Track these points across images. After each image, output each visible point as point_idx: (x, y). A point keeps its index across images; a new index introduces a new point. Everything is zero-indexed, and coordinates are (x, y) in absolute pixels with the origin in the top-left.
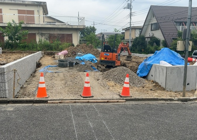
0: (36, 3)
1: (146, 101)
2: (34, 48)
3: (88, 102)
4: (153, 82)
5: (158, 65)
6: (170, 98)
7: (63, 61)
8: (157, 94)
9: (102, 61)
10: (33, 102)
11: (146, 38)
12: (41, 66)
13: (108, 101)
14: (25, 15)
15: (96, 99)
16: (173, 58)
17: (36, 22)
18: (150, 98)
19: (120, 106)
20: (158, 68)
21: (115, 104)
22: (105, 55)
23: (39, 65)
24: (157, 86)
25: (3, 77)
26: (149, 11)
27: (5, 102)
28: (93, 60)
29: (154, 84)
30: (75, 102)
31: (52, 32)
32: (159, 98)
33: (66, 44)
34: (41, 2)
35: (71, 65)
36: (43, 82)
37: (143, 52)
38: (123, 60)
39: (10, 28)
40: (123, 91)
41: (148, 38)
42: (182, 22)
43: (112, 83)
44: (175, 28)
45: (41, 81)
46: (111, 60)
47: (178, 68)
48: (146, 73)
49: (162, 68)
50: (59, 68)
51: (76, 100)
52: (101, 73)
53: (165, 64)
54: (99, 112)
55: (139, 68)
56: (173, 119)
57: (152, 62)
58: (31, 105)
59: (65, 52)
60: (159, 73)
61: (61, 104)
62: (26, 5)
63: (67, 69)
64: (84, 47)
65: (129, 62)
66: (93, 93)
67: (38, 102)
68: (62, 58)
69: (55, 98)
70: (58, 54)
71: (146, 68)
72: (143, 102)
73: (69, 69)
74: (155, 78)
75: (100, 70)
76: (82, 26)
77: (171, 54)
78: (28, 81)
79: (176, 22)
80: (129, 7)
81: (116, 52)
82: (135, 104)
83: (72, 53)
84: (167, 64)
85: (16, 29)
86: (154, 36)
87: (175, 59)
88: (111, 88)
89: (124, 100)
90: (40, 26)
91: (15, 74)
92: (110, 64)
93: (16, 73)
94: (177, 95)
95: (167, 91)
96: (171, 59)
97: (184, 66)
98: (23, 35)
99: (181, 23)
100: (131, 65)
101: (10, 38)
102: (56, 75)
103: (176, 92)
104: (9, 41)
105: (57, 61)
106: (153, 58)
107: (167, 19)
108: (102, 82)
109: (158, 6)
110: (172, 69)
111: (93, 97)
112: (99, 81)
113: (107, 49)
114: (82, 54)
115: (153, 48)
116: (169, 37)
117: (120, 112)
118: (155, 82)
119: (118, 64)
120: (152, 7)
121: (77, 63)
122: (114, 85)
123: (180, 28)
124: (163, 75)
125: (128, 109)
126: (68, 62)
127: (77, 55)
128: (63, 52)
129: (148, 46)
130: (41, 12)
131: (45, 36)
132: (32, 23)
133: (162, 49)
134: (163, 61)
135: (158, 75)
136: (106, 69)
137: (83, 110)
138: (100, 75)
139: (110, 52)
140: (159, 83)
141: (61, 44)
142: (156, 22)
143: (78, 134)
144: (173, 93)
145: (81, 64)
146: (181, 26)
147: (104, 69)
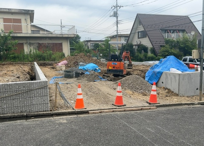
0: (23, 12)
2: (25, 59)
3: (125, 111)
4: (165, 89)
7: (69, 71)
8: (175, 100)
9: (109, 71)
10: (74, 113)
11: (134, 45)
13: (142, 109)
14: (11, 24)
15: (130, 107)
17: (23, 32)
22: (113, 64)
24: (170, 93)
27: (49, 115)
28: (95, 70)
29: (167, 91)
30: (113, 111)
31: (41, 42)
34: (29, 10)
35: (78, 75)
36: (80, 93)
37: (132, 60)
41: (135, 45)
44: (162, 36)
46: (119, 69)
47: (188, 75)
48: (155, 80)
49: (174, 75)
50: (66, 79)
51: (113, 109)
53: (174, 71)
55: (147, 75)
57: (161, 70)
59: (65, 62)
61: (103, 114)
62: (13, 13)
64: (82, 56)
66: (124, 103)
67: (79, 113)
68: (64, 68)
70: (58, 65)
71: (155, 76)
73: (77, 79)
74: (166, 84)
75: (108, 79)
76: (73, 35)
79: (162, 30)
80: (115, 15)
82: (166, 109)
83: (74, 63)
84: (177, 71)
85: (5, 39)
86: (142, 44)
87: (181, 66)
88: (132, 96)
89: (154, 106)
90: (28, 35)
91: (57, 86)
92: (118, 73)
95: (180, 96)
96: (178, 66)
98: (13, 46)
99: (166, 31)
102: (69, 86)
106: (161, 66)
107: (154, 27)
109: (146, 15)
110: (184, 76)
111: (126, 105)
113: (114, 58)
114: (84, 64)
115: (142, 56)
116: (156, 44)
117: (162, 117)
118: (167, 89)
119: (125, 73)
120: (138, 16)
121: (82, 74)
122: (133, 93)
123: (166, 35)
124: (176, 82)
125: (167, 115)
126: (74, 73)
127: (80, 65)
128: (62, 62)
129: (136, 54)
130: (29, 20)
131: (34, 45)
132: (19, 32)
133: (168, 57)
134: (173, 68)
135: (169, 81)
136: (116, 78)
137: (130, 118)
138: (113, 84)
139: (117, 61)
140: (171, 89)
141: (53, 54)
142: (143, 30)
143: (148, 138)
144: (187, 98)
145: (86, 73)
146: (167, 34)
147: (114, 78)
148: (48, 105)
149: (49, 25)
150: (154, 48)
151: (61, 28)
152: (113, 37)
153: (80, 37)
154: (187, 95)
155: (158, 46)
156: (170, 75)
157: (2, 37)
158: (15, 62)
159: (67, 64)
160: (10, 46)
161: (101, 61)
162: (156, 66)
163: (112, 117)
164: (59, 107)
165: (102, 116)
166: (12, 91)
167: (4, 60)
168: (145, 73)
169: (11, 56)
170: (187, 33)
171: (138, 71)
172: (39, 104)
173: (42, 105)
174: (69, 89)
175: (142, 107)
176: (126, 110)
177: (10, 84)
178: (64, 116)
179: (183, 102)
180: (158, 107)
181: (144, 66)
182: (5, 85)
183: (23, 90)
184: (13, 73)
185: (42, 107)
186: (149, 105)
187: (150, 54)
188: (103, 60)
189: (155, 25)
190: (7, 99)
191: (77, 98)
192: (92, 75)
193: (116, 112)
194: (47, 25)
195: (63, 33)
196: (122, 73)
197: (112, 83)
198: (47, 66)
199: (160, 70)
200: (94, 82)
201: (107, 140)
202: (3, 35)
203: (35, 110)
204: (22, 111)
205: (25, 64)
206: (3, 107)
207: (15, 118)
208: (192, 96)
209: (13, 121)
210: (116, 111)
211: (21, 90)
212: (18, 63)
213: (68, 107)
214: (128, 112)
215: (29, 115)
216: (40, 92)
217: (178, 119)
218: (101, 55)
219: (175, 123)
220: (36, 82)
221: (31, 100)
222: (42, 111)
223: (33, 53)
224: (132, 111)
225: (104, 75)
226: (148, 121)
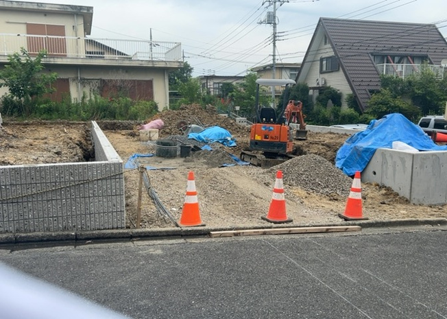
0: (70, 10)
1: (397, 226)
2: (72, 113)
3: (290, 233)
4: (380, 187)
5: (389, 151)
7: (168, 143)
8: (403, 212)
9: (256, 143)
11: (311, 88)
13: (328, 229)
14: (44, 36)
15: (302, 225)
16: (413, 135)
22: (263, 129)
24: (391, 196)
25: (118, 184)
26: (316, 31)
27: (123, 237)
28: (225, 140)
29: (383, 191)
30: (264, 233)
34: (81, 7)
35: (188, 152)
36: (191, 191)
39: (15, 68)
41: (314, 88)
42: (387, 56)
43: (300, 191)
44: (373, 69)
46: (278, 140)
47: (434, 157)
48: (357, 168)
49: (402, 156)
50: (159, 159)
51: (263, 228)
53: (401, 147)
55: (338, 156)
57: (372, 144)
58: (182, 241)
59: (158, 122)
60: (394, 167)
62: (46, 13)
63: (179, 161)
64: (196, 111)
65: (305, 143)
66: (289, 216)
67: (190, 235)
68: (156, 136)
70: (142, 128)
71: (358, 158)
73: (185, 161)
74: (382, 177)
76: (176, 64)
79: (375, 56)
80: (271, 20)
82: (383, 233)
83: (179, 125)
84: (407, 148)
85: (30, 69)
86: (328, 85)
88: (306, 202)
89: (355, 225)
90: (79, 62)
91: (142, 175)
92: (275, 150)
95: (414, 204)
96: (410, 137)
99: (383, 58)
102: (167, 175)
103: (432, 207)
104: (12, 97)
107: (365, 48)
109: (339, 20)
110: (424, 159)
111: (292, 221)
113: (267, 115)
114: (201, 127)
115: (327, 112)
116: (361, 88)
117: (374, 250)
118: (384, 187)
119: (289, 149)
120: (322, 22)
121: (196, 149)
122: (307, 195)
123: (383, 68)
124: (404, 172)
125: (384, 245)
126: (178, 147)
127: (190, 129)
128: (153, 123)
129: (315, 108)
130: (81, 28)
131: (91, 84)
132: (62, 55)
133: (388, 116)
134: (399, 142)
135: (390, 171)
136: (269, 160)
137: (301, 250)
138: (263, 173)
139: (275, 122)
140: (393, 189)
141: (132, 104)
142: (332, 54)
143: (344, 295)
144: (429, 209)
145: (203, 148)
146: (385, 64)
147: (267, 161)
148: (122, 216)
149: (126, 40)
150: (356, 96)
152: (264, 70)
153: (192, 69)
154: (429, 203)
155: (364, 92)
156: (392, 157)
157: (24, 65)
158: (50, 119)
159: (163, 127)
160: (40, 85)
161: (237, 121)
162: (359, 137)
163: (263, 245)
164: (146, 221)
165: (239, 243)
166: (46, 183)
167: (28, 116)
168: (336, 151)
169: (41, 106)
170: (431, 63)
171: (321, 147)
173: (110, 214)
174: (168, 182)
175: (329, 226)
177: (42, 167)
178: (156, 239)
179: (421, 218)
180: (363, 226)
181: (332, 136)
182: (30, 170)
183: (70, 181)
184: (46, 143)
185: (108, 220)
186: (345, 222)
187: (345, 109)
188: (241, 121)
189: (359, 44)
190: (34, 200)
191: (185, 202)
192: (218, 152)
193: (272, 236)
194: (121, 40)
195: (154, 59)
196: (285, 148)
197: (261, 170)
198: (119, 131)
199: (370, 144)
200: (222, 168)
201: (252, 295)
202: (25, 62)
203: (94, 225)
204: (65, 228)
205: (72, 124)
206: (27, 217)
207: (51, 240)
208: (439, 204)
209: (47, 247)
210: (270, 234)
211: (65, 182)
212: (58, 123)
213: (164, 221)
214: (296, 237)
215: (81, 235)
216: (105, 187)
217: (409, 255)
218: (238, 108)
219: (403, 263)
220: (97, 164)
221: (86, 203)
222: (108, 229)
223: (90, 100)
224: (306, 235)
225: (243, 153)
226: (342, 258)
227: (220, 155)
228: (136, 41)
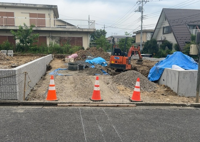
0: (47, 7)
1: (158, 106)
2: (45, 51)
3: (98, 106)
4: (165, 87)
5: (170, 70)
6: (182, 103)
7: (73, 64)
8: (168, 99)
9: (112, 65)
10: (43, 104)
11: (158, 41)
12: (51, 69)
13: (118, 105)
14: (36, 18)
15: (106, 103)
16: (186, 62)
17: (47, 26)
18: (161, 103)
19: (130, 110)
20: (170, 72)
21: (125, 108)
22: (115, 58)
23: (49, 68)
25: (14, 80)
26: (161, 14)
27: (15, 104)
28: (103, 63)
29: (166, 89)
30: (85, 106)
32: (171, 103)
33: (76, 47)
34: (52, 6)
35: (81, 68)
37: (155, 56)
38: (133, 63)
39: (21, 32)
40: (133, 95)
41: (159, 41)
42: (196, 26)
43: (122, 87)
44: (188, 32)
45: (51, 84)
46: (122, 64)
47: (191, 73)
50: (69, 71)
51: (85, 103)
52: (111, 77)
53: (176, 68)
54: (109, 116)
55: (150, 72)
56: (185, 125)
57: (164, 66)
58: (41, 107)
59: (75, 55)
60: (171, 77)
61: (70, 108)
62: (38, 9)
63: (77, 72)
64: (94, 50)
65: (139, 65)
67: (48, 105)
68: (72, 61)
69: (64, 101)
70: (68, 57)
71: (157, 73)
72: (154, 107)
73: (79, 72)
74: (166, 82)
75: (110, 73)
76: (92, 30)
77: (184, 59)
78: (38, 83)
79: (190, 26)
80: (141, 10)
81: (127, 56)
82: (146, 108)
84: (179, 68)
85: (27, 32)
86: (166, 40)
87: (187, 63)
88: (121, 92)
90: (50, 29)
91: (25, 76)
92: (120, 68)
93: (27, 76)
94: (190, 101)
95: (180, 96)
96: (184, 63)
97: (197, 70)
98: (34, 38)
99: (194, 27)
100: (141, 69)
101: (22, 41)
102: (66, 78)
103: (189, 98)
104: (20, 44)
105: (67, 64)
106: (165, 62)
107: (180, 22)
108: (112, 86)
109: (170, 9)
110: (185, 74)
111: (103, 100)
112: (109, 84)
113: (117, 52)
114: (92, 57)
116: (181, 41)
118: (167, 87)
119: (128, 68)
120: (164, 10)
121: (87, 67)
122: (124, 89)
123: (193, 31)
125: (139, 114)
126: (78, 66)
127: (87, 58)
128: (73, 55)
129: (159, 50)
130: (52, 15)
131: (56, 39)
132: (42, 26)
133: (174, 53)
134: (175, 65)
135: (170, 79)
137: (93, 114)
139: (121, 55)
140: (171, 88)
141: (71, 48)
142: (168, 25)
143: (87, 138)
144: (186, 99)
145: (90, 67)
146: (195, 30)
147: (114, 73)
148: (16, 94)
149: (71, 20)
150: (178, 45)
151: (89, 24)
154: (188, 96)
155: (183, 43)
156: (171, 73)
163: (76, 111)
168: (150, 69)
169: (31, 48)
171: (146, 67)
172: (8, 92)
173: (11, 93)
175: (120, 104)
176: (100, 106)
180: (138, 105)
185: (10, 96)
191: (49, 89)
192: (95, 68)
194: (69, 20)
196: (125, 68)
200: (94, 76)
201: (40, 134)
202: (25, 29)
203: (3, 98)
216: (8, 81)
220: (4, 70)
222: (10, 100)
225: (108, 70)
226: (108, 119)
227: (96, 70)
228: (76, 20)
